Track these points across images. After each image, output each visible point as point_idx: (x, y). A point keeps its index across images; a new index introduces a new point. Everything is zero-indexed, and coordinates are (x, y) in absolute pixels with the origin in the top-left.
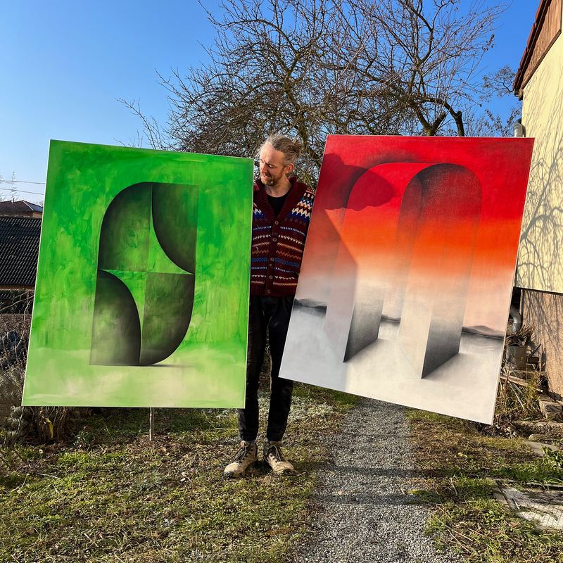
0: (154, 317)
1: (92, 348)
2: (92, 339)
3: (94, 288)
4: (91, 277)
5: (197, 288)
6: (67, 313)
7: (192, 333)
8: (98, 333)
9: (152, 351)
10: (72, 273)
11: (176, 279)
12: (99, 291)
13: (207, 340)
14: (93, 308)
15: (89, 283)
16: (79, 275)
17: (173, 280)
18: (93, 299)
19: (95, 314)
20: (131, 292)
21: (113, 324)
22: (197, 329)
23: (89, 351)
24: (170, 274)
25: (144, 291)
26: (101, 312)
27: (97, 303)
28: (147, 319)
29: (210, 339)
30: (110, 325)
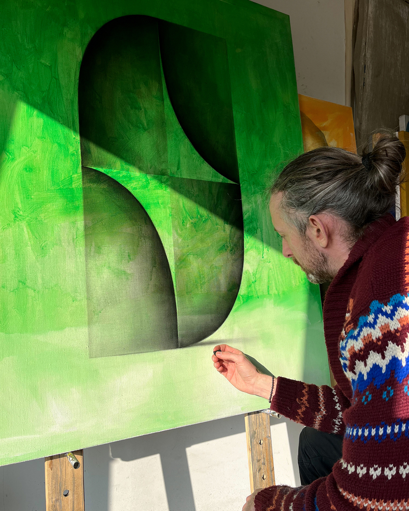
0: (191, 258)
1: (90, 322)
2: (88, 306)
3: (80, 202)
4: (71, 181)
5: (246, 207)
6: (30, 254)
7: (249, 281)
8: (98, 292)
9: (196, 318)
10: (29, 169)
11: (215, 191)
12: (89, 208)
13: (270, 293)
14: (81, 242)
15: (67, 193)
16: (45, 175)
17: (210, 192)
18: (81, 224)
19: (87, 255)
20: (148, 211)
21: (125, 273)
22: (254, 275)
23: (85, 330)
24: (205, 182)
25: (168, 211)
26: (98, 250)
27: (89, 231)
28: (182, 261)
29: (274, 291)
30: (119, 274)
